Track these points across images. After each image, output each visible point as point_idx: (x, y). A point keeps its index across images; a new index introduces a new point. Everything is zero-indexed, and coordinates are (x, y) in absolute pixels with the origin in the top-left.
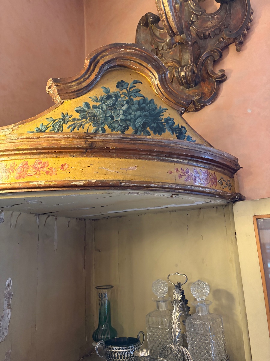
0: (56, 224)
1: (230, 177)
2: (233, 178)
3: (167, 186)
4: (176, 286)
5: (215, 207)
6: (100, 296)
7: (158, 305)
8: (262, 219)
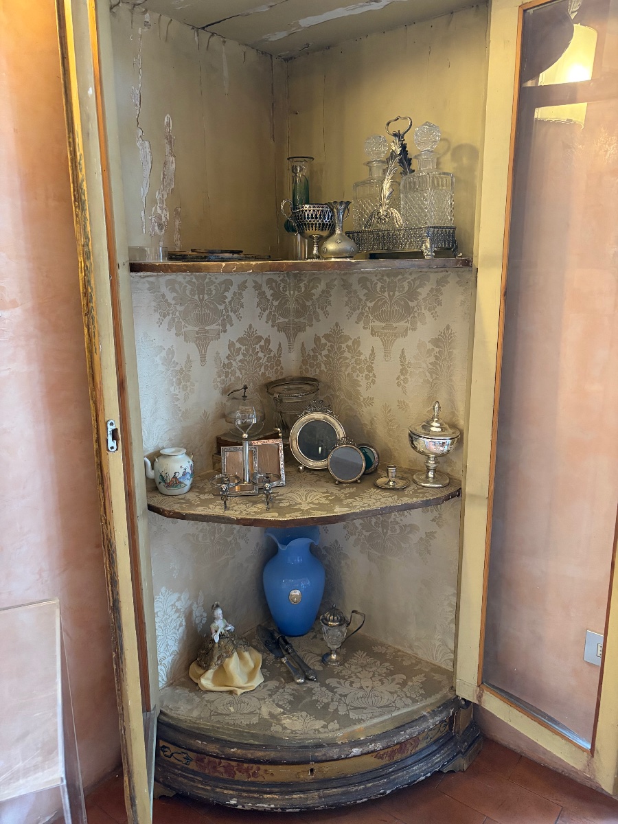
0: (224, 50)
4: (395, 135)
5: (475, 6)
6: (294, 170)
7: (370, 170)
8: (532, 10)
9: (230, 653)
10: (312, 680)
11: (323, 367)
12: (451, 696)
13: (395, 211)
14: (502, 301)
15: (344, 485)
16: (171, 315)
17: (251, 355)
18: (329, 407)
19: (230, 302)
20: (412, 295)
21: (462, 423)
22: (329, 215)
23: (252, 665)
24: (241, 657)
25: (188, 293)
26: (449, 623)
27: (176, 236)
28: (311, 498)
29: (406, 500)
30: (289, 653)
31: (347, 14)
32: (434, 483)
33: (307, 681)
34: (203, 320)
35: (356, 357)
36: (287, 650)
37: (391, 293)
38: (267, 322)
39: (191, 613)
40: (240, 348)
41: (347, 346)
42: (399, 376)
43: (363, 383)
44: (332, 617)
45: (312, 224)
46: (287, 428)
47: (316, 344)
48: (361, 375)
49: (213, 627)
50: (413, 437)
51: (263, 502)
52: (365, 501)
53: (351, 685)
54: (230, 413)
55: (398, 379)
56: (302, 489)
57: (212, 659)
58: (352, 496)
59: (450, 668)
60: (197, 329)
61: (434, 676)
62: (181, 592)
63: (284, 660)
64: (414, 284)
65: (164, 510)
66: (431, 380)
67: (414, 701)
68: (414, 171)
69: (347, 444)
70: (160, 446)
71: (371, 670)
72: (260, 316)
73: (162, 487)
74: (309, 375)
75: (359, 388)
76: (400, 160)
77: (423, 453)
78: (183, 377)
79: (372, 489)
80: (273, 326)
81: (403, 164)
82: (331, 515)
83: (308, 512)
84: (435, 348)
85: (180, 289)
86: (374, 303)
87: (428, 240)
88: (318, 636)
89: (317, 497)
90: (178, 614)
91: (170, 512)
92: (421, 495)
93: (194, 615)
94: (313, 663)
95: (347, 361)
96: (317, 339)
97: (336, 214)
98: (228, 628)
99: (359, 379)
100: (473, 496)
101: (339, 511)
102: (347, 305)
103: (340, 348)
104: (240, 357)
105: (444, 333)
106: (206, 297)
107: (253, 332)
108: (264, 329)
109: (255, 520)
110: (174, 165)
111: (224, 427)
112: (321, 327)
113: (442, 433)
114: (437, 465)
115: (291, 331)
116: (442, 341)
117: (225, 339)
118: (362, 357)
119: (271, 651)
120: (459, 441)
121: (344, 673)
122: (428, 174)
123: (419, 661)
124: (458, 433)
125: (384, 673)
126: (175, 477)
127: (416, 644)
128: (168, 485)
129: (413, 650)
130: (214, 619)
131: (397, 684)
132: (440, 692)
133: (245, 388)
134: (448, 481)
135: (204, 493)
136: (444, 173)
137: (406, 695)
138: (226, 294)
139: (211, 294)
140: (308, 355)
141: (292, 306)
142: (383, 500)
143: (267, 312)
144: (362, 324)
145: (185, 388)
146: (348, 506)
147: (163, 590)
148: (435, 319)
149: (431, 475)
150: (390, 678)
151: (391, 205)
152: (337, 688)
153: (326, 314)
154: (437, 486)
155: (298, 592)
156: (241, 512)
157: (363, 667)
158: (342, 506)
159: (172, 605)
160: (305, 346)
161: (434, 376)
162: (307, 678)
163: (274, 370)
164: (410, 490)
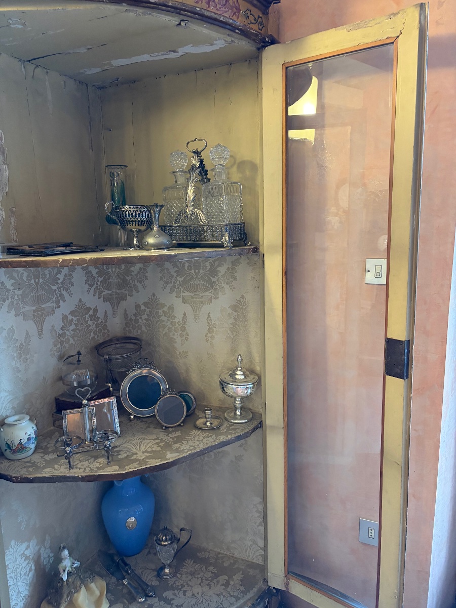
0: (47, 79)
1: (263, 13)
2: (268, 14)
3: (170, 4)
4: (194, 152)
5: (248, 60)
6: (112, 175)
7: (175, 178)
8: (292, 67)
9: (78, 588)
10: (151, 596)
11: (144, 329)
12: (265, 587)
13: (198, 211)
14: (284, 278)
15: (170, 429)
16: (10, 299)
17: (82, 324)
18: (152, 363)
19: (61, 283)
20: (213, 272)
21: (258, 368)
22: (146, 214)
23: (98, 593)
24: (88, 589)
25: (25, 279)
26: (258, 526)
27: (12, 232)
28: (144, 446)
29: (223, 438)
30: (129, 574)
31: (151, 59)
32: (240, 419)
33: (148, 598)
34: (38, 300)
35: (172, 320)
36: (127, 572)
37: (197, 271)
38: (94, 295)
39: (39, 557)
40: (72, 319)
41: (163, 312)
42: (207, 334)
43: (178, 340)
44: (164, 538)
45: (132, 221)
46: (117, 383)
47: (136, 310)
48: (176, 334)
49: (61, 567)
50: (223, 385)
51: (103, 456)
52: (191, 443)
53: (185, 595)
54: (66, 376)
55: (206, 336)
56: (135, 438)
57: (61, 597)
58: (179, 440)
59: (261, 562)
60: (34, 308)
61: (249, 572)
62: (29, 541)
63: (125, 582)
64: (214, 264)
65: (12, 477)
66: (232, 337)
67: (238, 599)
68: (210, 179)
69: (170, 394)
70: (4, 415)
71: (199, 576)
72: (88, 291)
73: (8, 453)
74: (131, 335)
75: (175, 345)
76: (200, 172)
77: (231, 396)
78: (23, 351)
79: (194, 431)
80: (99, 298)
81: (201, 174)
82: (165, 462)
83: (144, 461)
84: (234, 312)
85: (18, 276)
86: (183, 278)
87: (227, 234)
88: (151, 552)
89: (150, 445)
90: (27, 561)
91: (17, 478)
92: (233, 432)
93: (42, 557)
94: (150, 578)
95: (164, 323)
96: (137, 306)
97: (153, 214)
98: (75, 565)
99: (175, 337)
100: (273, 427)
101: (171, 457)
102: (161, 279)
103: (157, 313)
104: (73, 327)
105: (240, 301)
106: (41, 280)
107: (83, 305)
108: (92, 301)
109: (99, 475)
110: (7, 172)
111: (62, 388)
112: (141, 297)
113: (245, 380)
114: (242, 404)
115: (115, 300)
116: (239, 307)
117: (59, 314)
118: (177, 320)
119: (112, 574)
120: (258, 383)
121: (177, 584)
122: (223, 183)
123: (236, 560)
124: (256, 378)
125: (210, 577)
126: (20, 443)
127: (233, 545)
128: (14, 452)
129: (230, 551)
130: (62, 559)
131: (222, 585)
132: (256, 586)
133: (79, 353)
134: (251, 416)
135: (48, 453)
136: (234, 183)
137: (230, 594)
138: (58, 276)
139: (45, 277)
140: (131, 319)
141: (114, 280)
142: (205, 441)
143: (94, 287)
144: (174, 294)
145: (25, 360)
146: (177, 451)
147: (13, 543)
148: (233, 291)
149: (238, 413)
150: (215, 581)
151: (195, 206)
152: (174, 599)
153: (144, 287)
154: (243, 421)
155: (133, 519)
156: (85, 469)
157: (192, 574)
158: (172, 451)
159: (22, 555)
160: (127, 312)
161: (235, 334)
162: (147, 596)
163: (102, 334)
164: (224, 428)
